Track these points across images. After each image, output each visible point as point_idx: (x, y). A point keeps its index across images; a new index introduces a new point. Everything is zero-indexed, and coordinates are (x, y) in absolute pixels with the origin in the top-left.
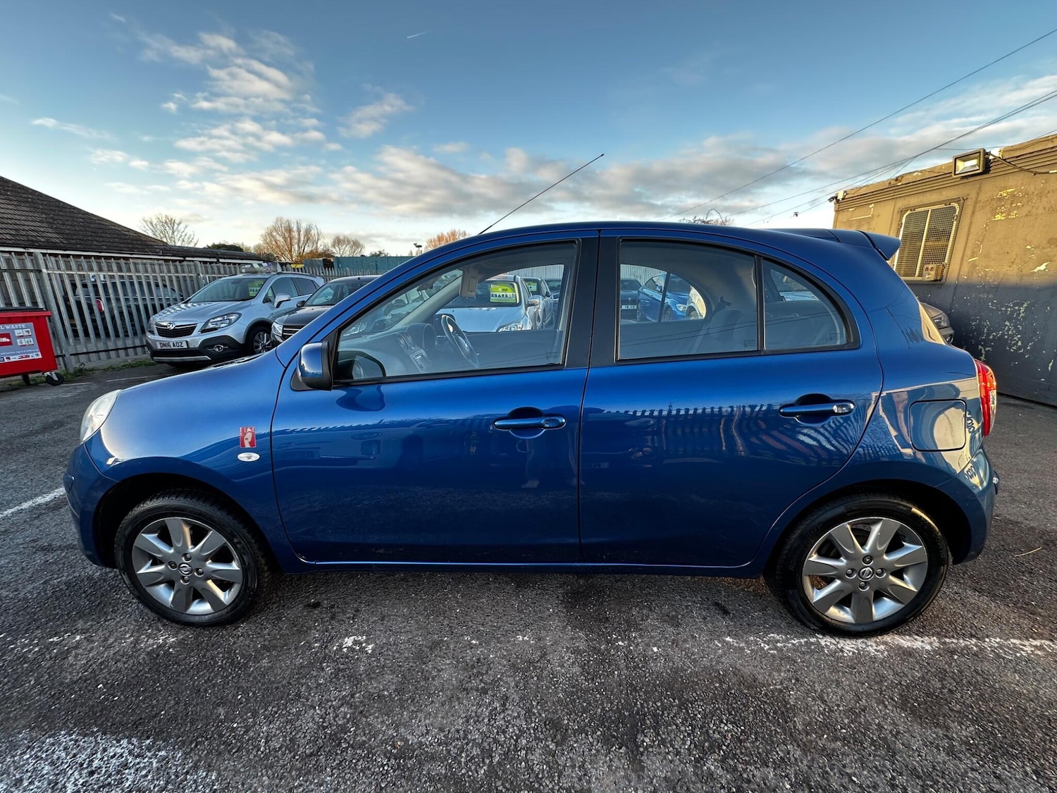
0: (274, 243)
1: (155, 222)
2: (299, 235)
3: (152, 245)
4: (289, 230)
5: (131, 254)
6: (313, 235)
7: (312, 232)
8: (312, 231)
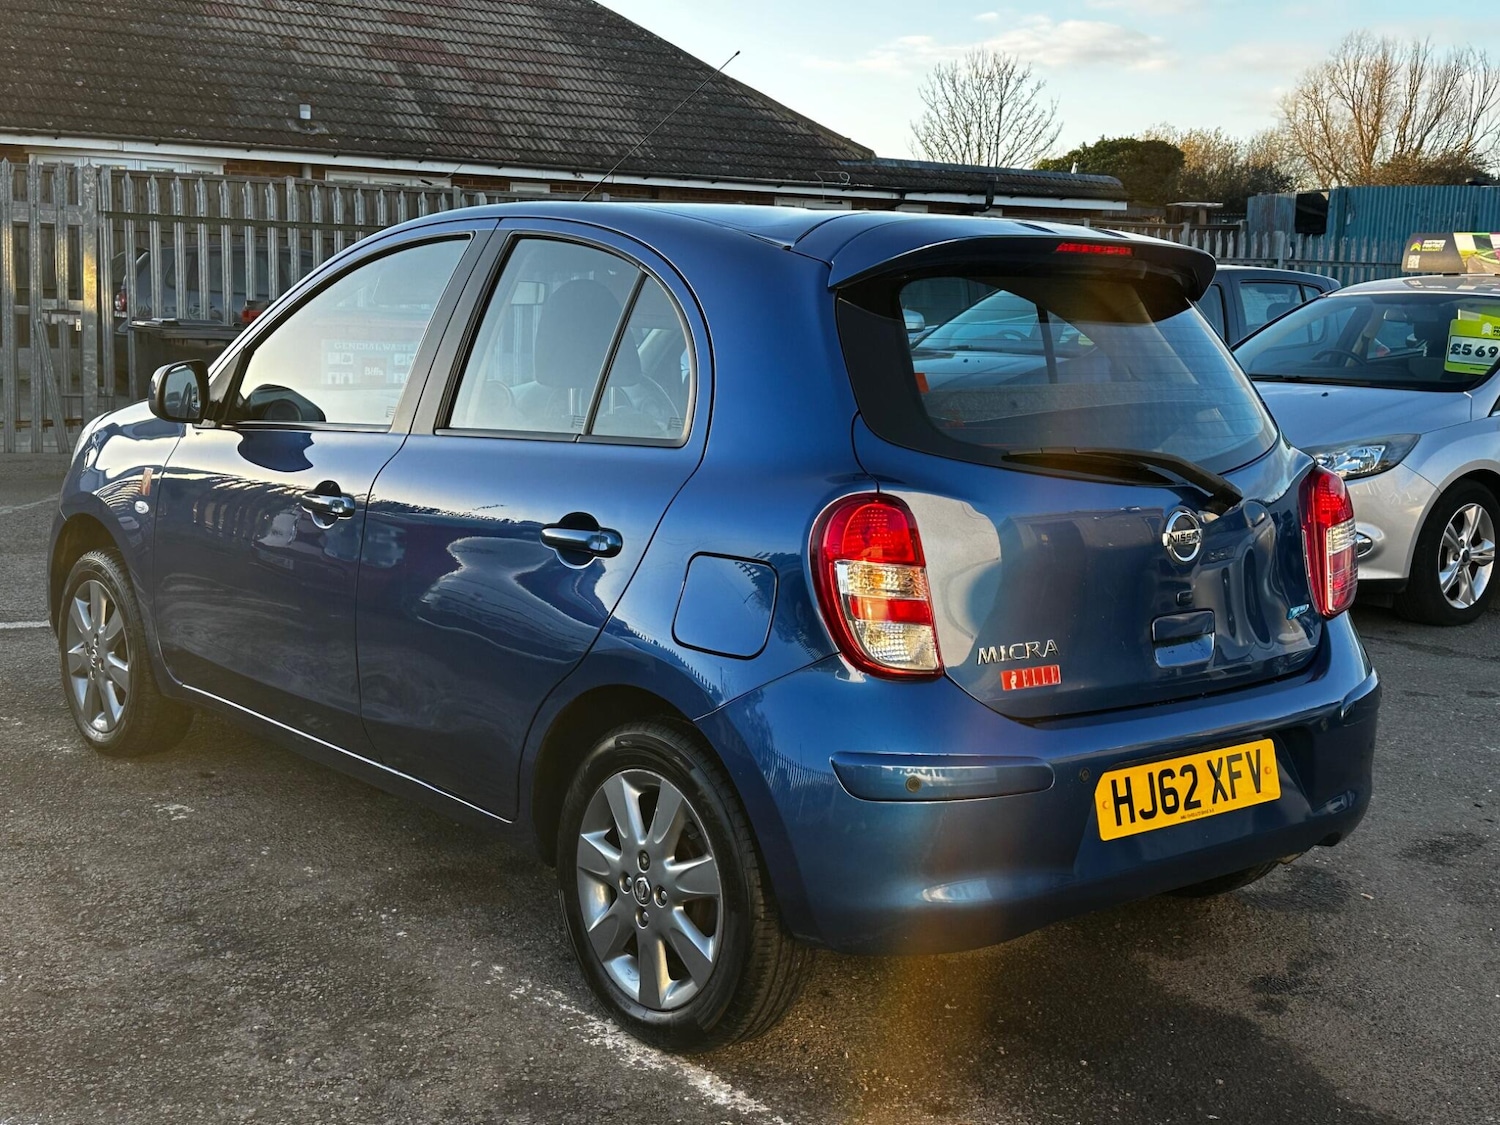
0: (1317, 126)
1: (963, 74)
2: (1413, 93)
3: (835, 160)
4: (1382, 76)
5: (779, 185)
6: (1465, 92)
7: (1466, 80)
8: (1467, 77)
